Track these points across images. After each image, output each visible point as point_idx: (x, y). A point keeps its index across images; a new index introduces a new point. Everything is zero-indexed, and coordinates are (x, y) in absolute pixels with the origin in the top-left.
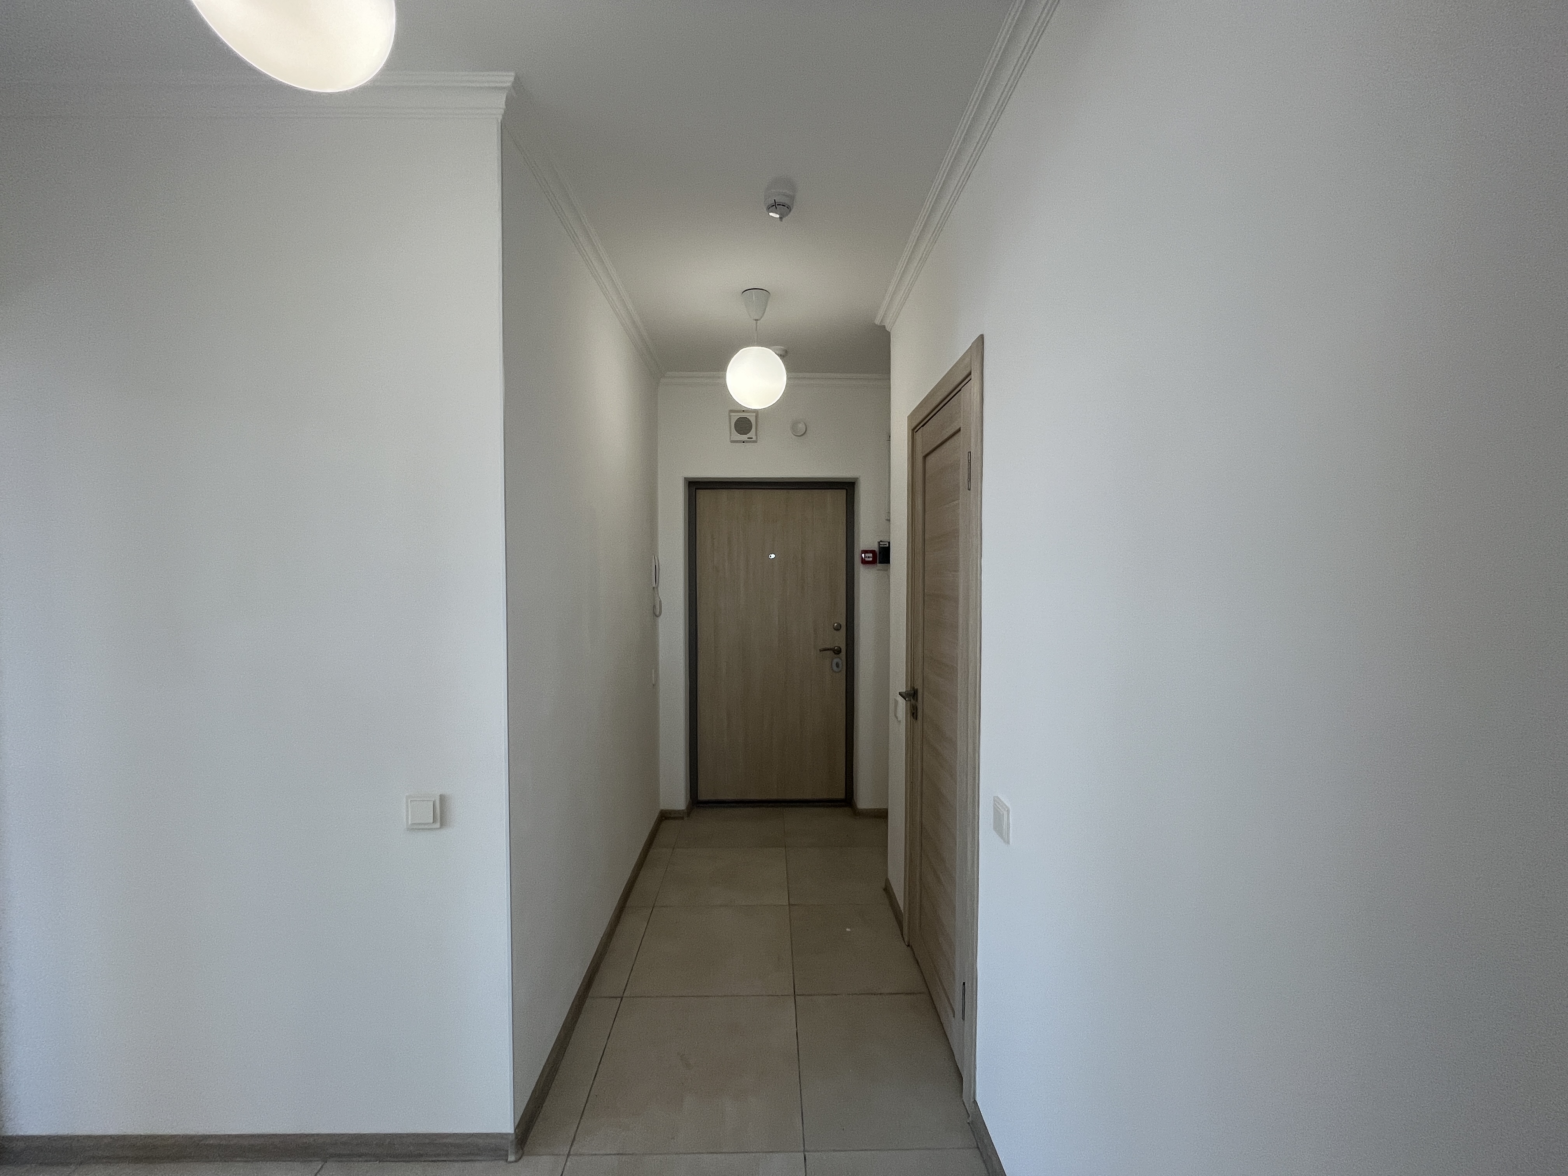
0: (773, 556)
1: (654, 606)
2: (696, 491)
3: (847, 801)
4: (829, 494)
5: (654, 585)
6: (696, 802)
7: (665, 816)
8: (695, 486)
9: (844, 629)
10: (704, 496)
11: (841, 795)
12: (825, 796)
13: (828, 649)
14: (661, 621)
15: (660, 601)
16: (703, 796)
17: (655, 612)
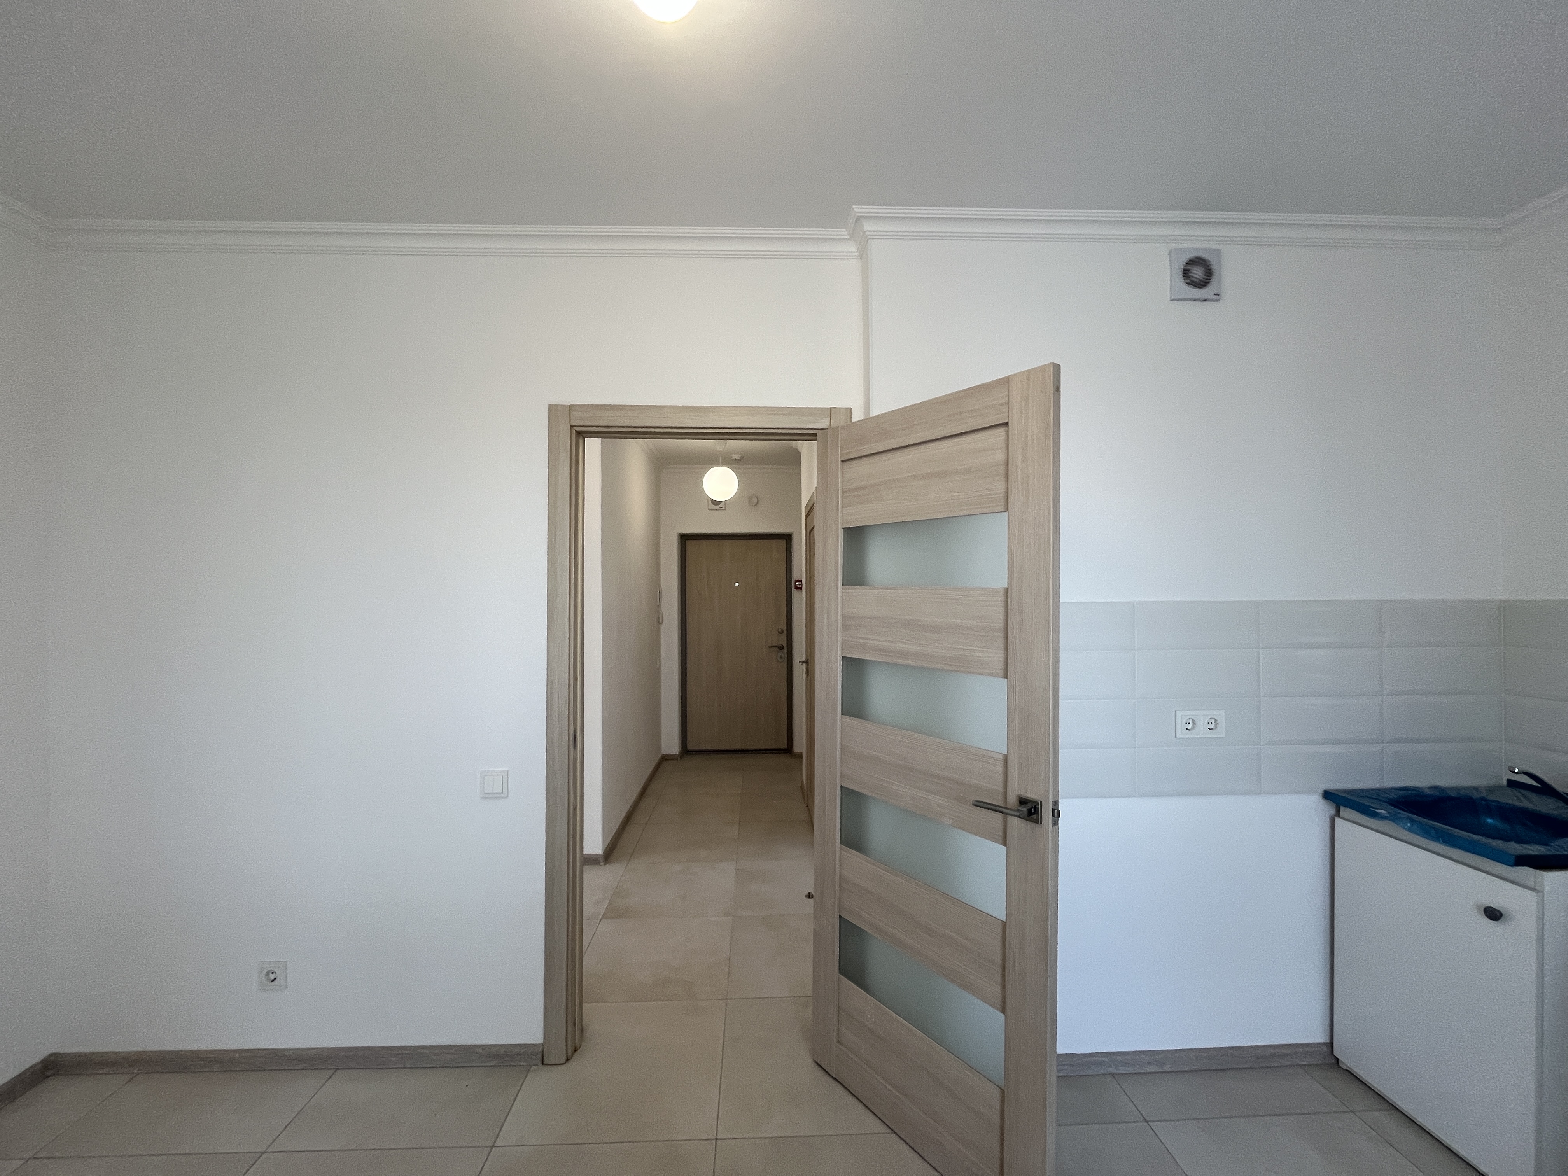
0: (737, 584)
1: (659, 618)
2: (685, 542)
3: (788, 750)
4: (774, 543)
5: (658, 603)
6: (686, 751)
7: (665, 759)
8: (685, 538)
9: (785, 632)
10: (690, 543)
11: (785, 746)
12: (774, 747)
13: (774, 646)
14: (663, 627)
15: (663, 614)
16: (691, 747)
17: (659, 622)
